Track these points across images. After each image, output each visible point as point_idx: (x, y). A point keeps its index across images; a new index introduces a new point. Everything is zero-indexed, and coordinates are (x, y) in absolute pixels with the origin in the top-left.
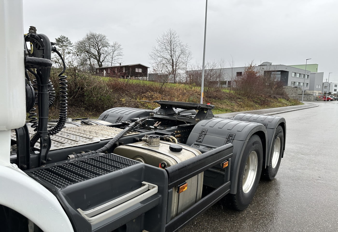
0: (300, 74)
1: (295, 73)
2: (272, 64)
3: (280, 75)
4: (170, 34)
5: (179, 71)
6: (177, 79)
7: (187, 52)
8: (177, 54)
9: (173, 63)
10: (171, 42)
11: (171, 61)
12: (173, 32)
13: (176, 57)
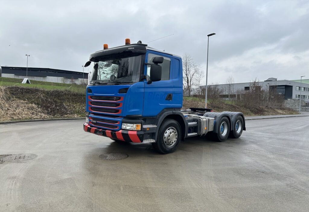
0: (305, 88)
1: (300, 87)
2: (278, 80)
3: (285, 89)
4: (185, 58)
5: (193, 87)
6: (192, 93)
7: (200, 71)
8: (192, 73)
9: (188, 81)
10: (186, 64)
11: (187, 79)
12: (188, 56)
13: (191, 75)
